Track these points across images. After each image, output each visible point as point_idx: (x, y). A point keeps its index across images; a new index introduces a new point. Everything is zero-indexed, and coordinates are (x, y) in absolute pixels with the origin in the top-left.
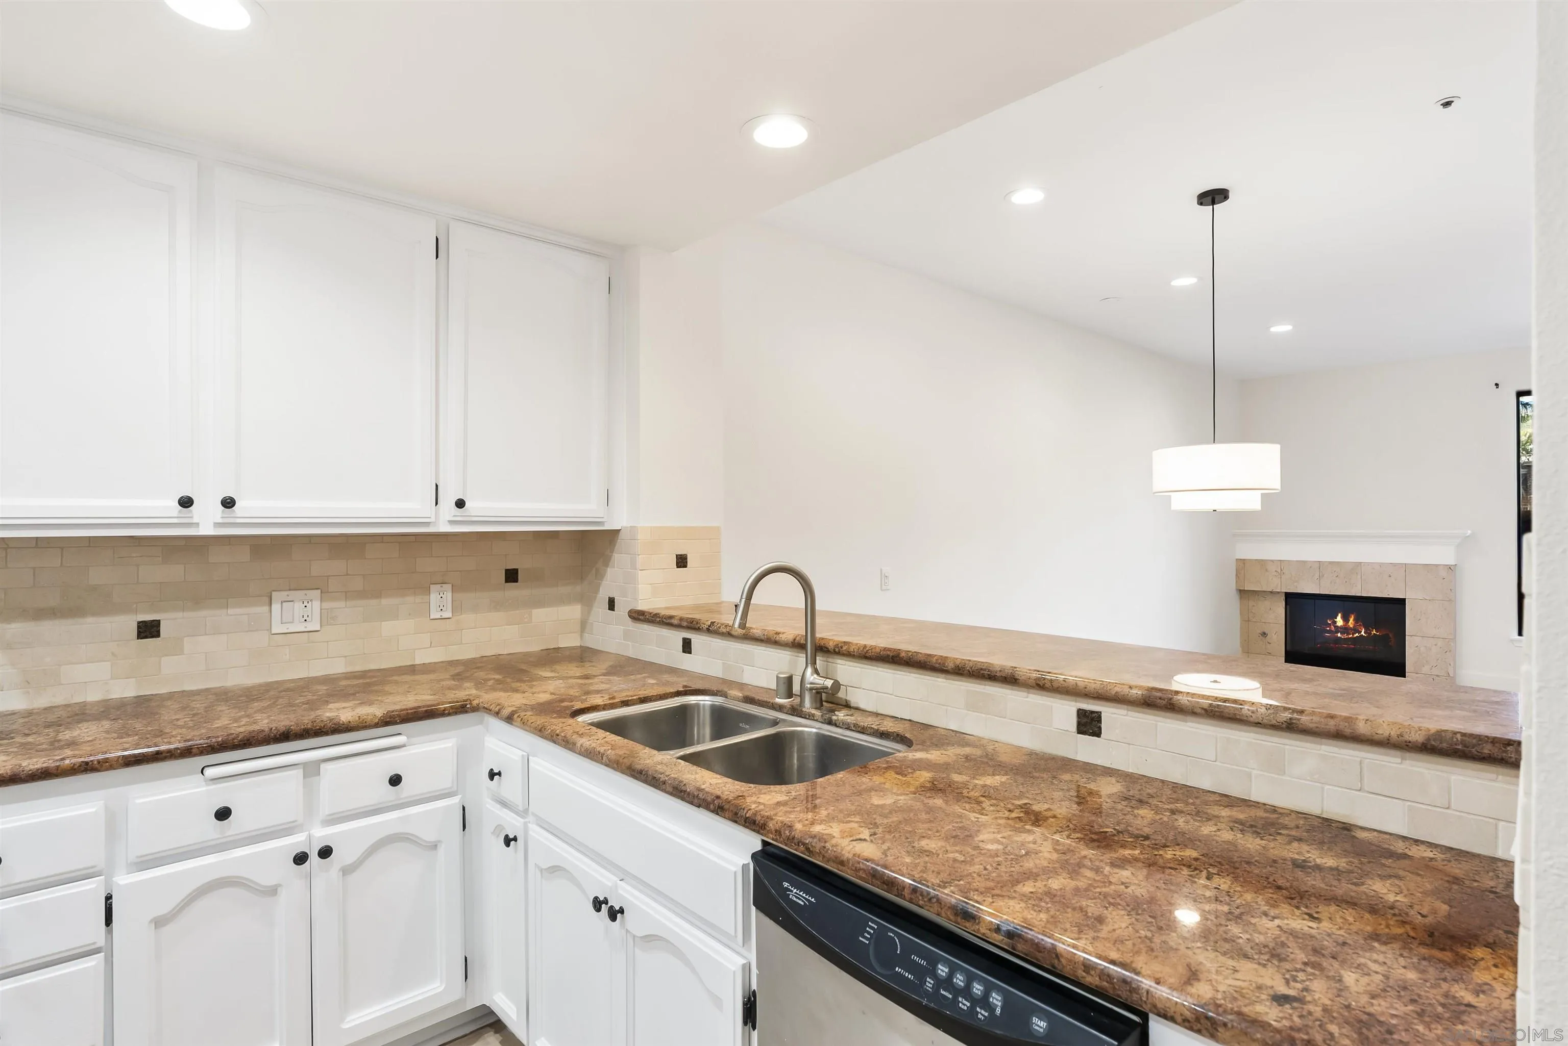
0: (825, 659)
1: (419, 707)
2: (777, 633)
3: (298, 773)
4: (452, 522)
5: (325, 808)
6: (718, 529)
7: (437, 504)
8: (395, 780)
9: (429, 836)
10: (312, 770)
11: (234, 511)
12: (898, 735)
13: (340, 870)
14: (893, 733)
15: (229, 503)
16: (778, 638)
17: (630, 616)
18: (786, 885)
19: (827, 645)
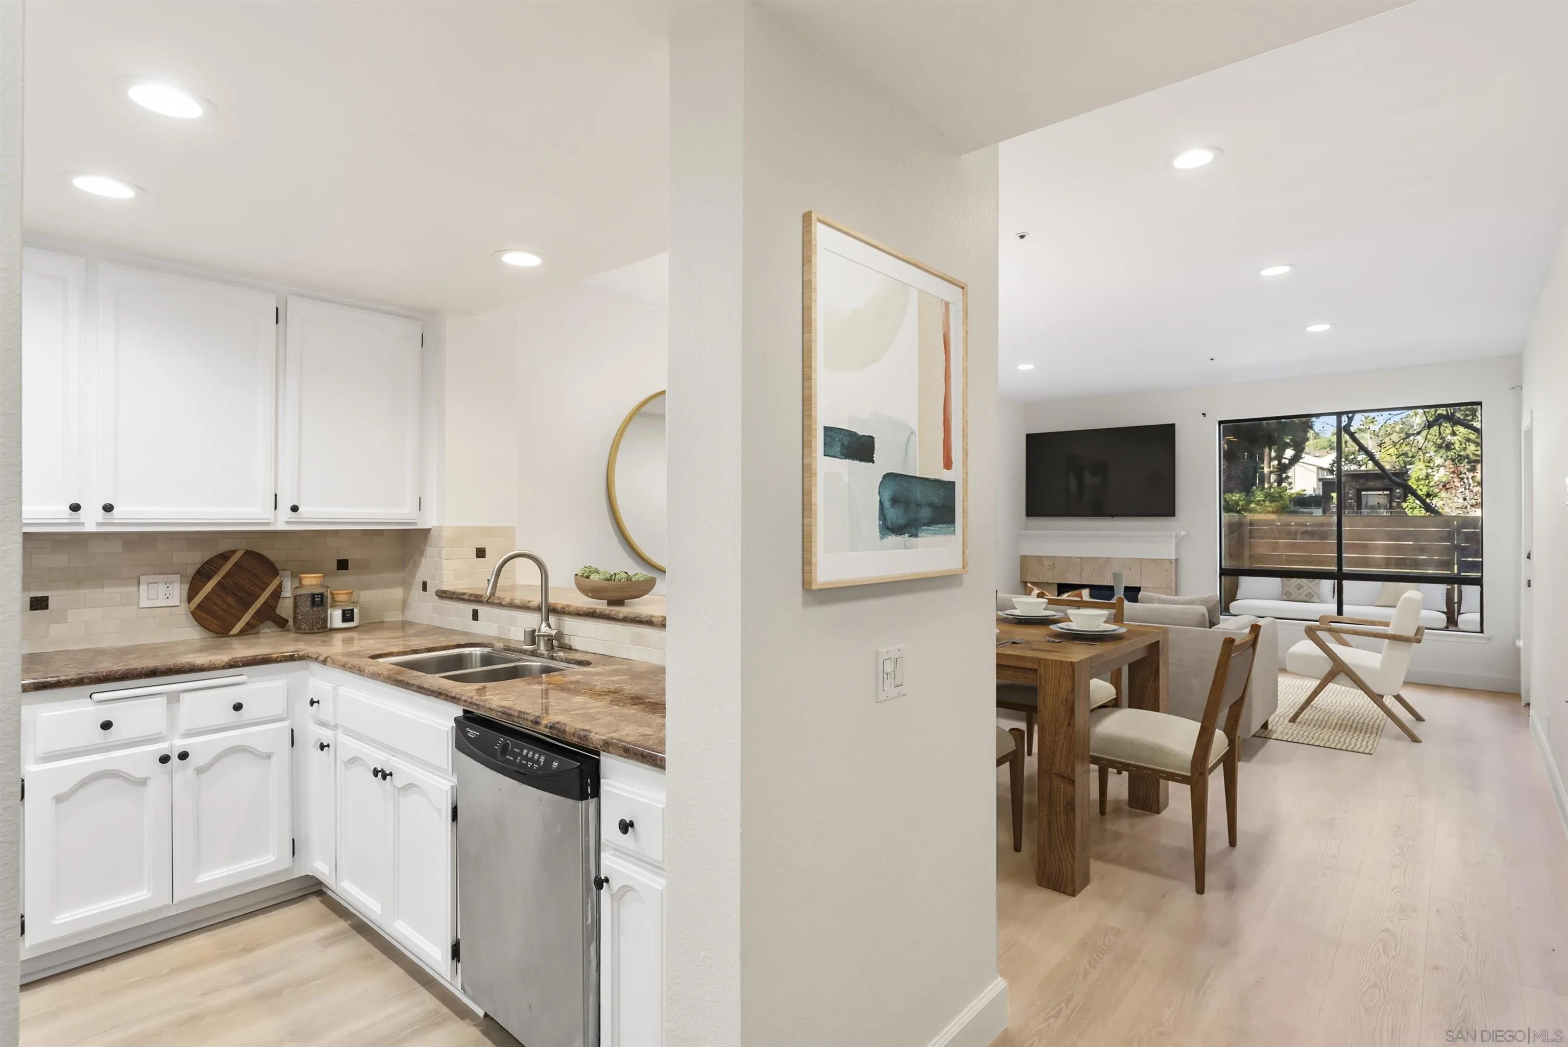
0: (558, 618)
1: (258, 655)
2: (530, 602)
3: (163, 700)
4: (288, 523)
5: (183, 726)
6: (513, 528)
7: (276, 508)
8: (238, 707)
9: (263, 748)
10: (173, 698)
11: (112, 514)
12: (587, 662)
13: (194, 770)
14: (585, 661)
15: (109, 508)
16: (529, 605)
17: (436, 595)
18: (468, 729)
19: (557, 608)
